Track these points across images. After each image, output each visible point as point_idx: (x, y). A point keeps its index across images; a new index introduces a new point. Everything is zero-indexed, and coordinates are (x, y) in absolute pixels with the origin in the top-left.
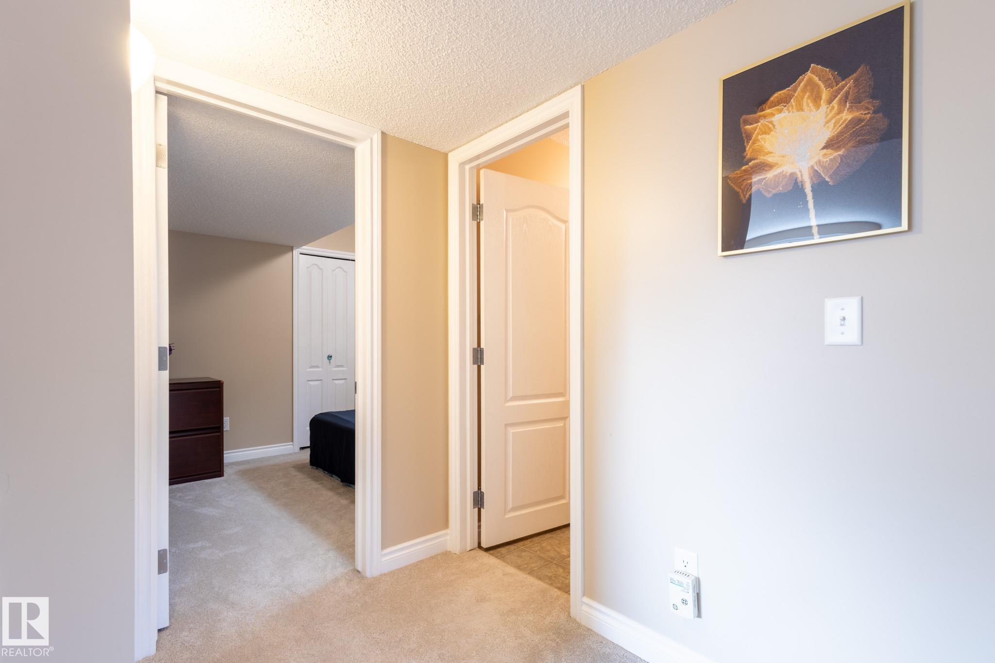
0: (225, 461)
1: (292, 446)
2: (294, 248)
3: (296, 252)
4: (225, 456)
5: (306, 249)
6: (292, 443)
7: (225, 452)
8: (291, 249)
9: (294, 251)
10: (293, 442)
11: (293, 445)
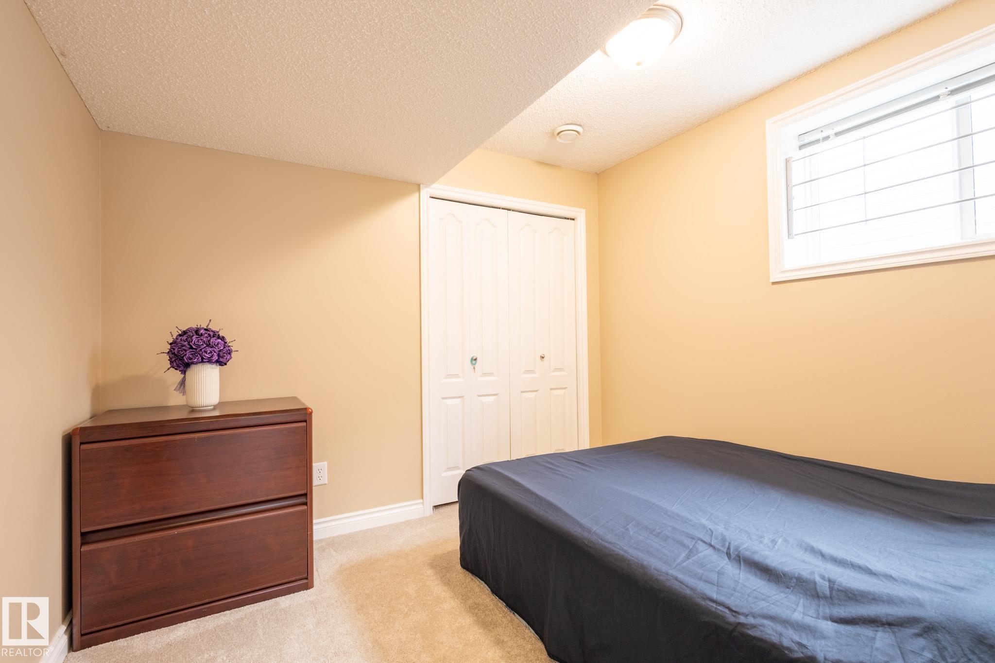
0: (316, 537)
1: (421, 506)
2: (422, 186)
3: (425, 192)
4: (315, 527)
5: (437, 188)
6: (421, 501)
7: (314, 521)
8: (418, 188)
9: (422, 192)
10: (422, 498)
11: (423, 503)
